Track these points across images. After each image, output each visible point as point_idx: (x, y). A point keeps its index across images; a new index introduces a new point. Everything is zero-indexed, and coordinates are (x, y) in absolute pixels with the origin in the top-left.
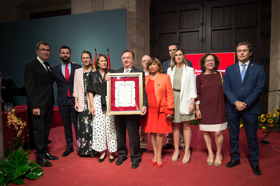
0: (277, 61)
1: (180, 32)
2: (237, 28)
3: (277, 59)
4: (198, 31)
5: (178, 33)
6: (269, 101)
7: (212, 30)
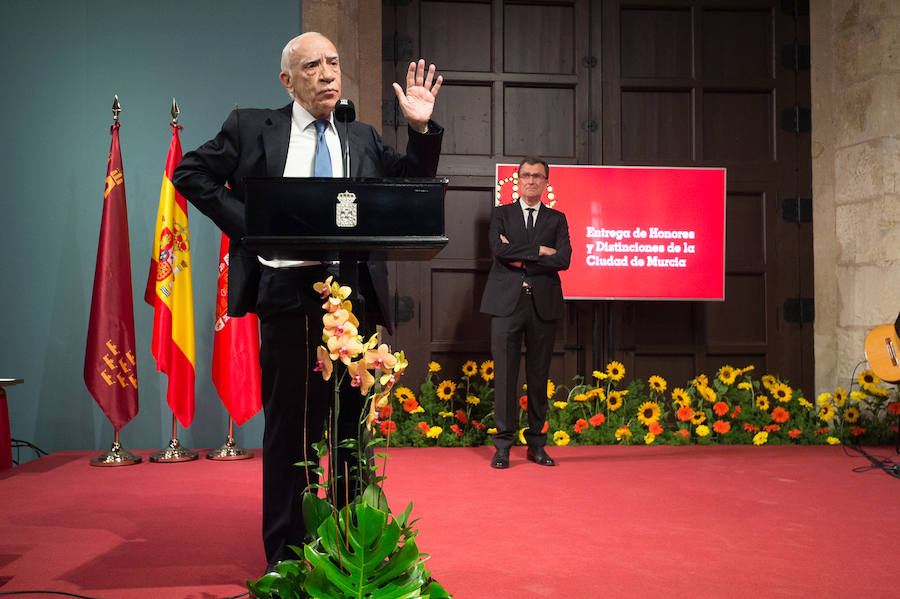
0: (835, 211)
1: (507, 84)
2: (707, 91)
3: (836, 205)
4: (572, 87)
5: (498, 86)
6: (819, 350)
7: (624, 89)
